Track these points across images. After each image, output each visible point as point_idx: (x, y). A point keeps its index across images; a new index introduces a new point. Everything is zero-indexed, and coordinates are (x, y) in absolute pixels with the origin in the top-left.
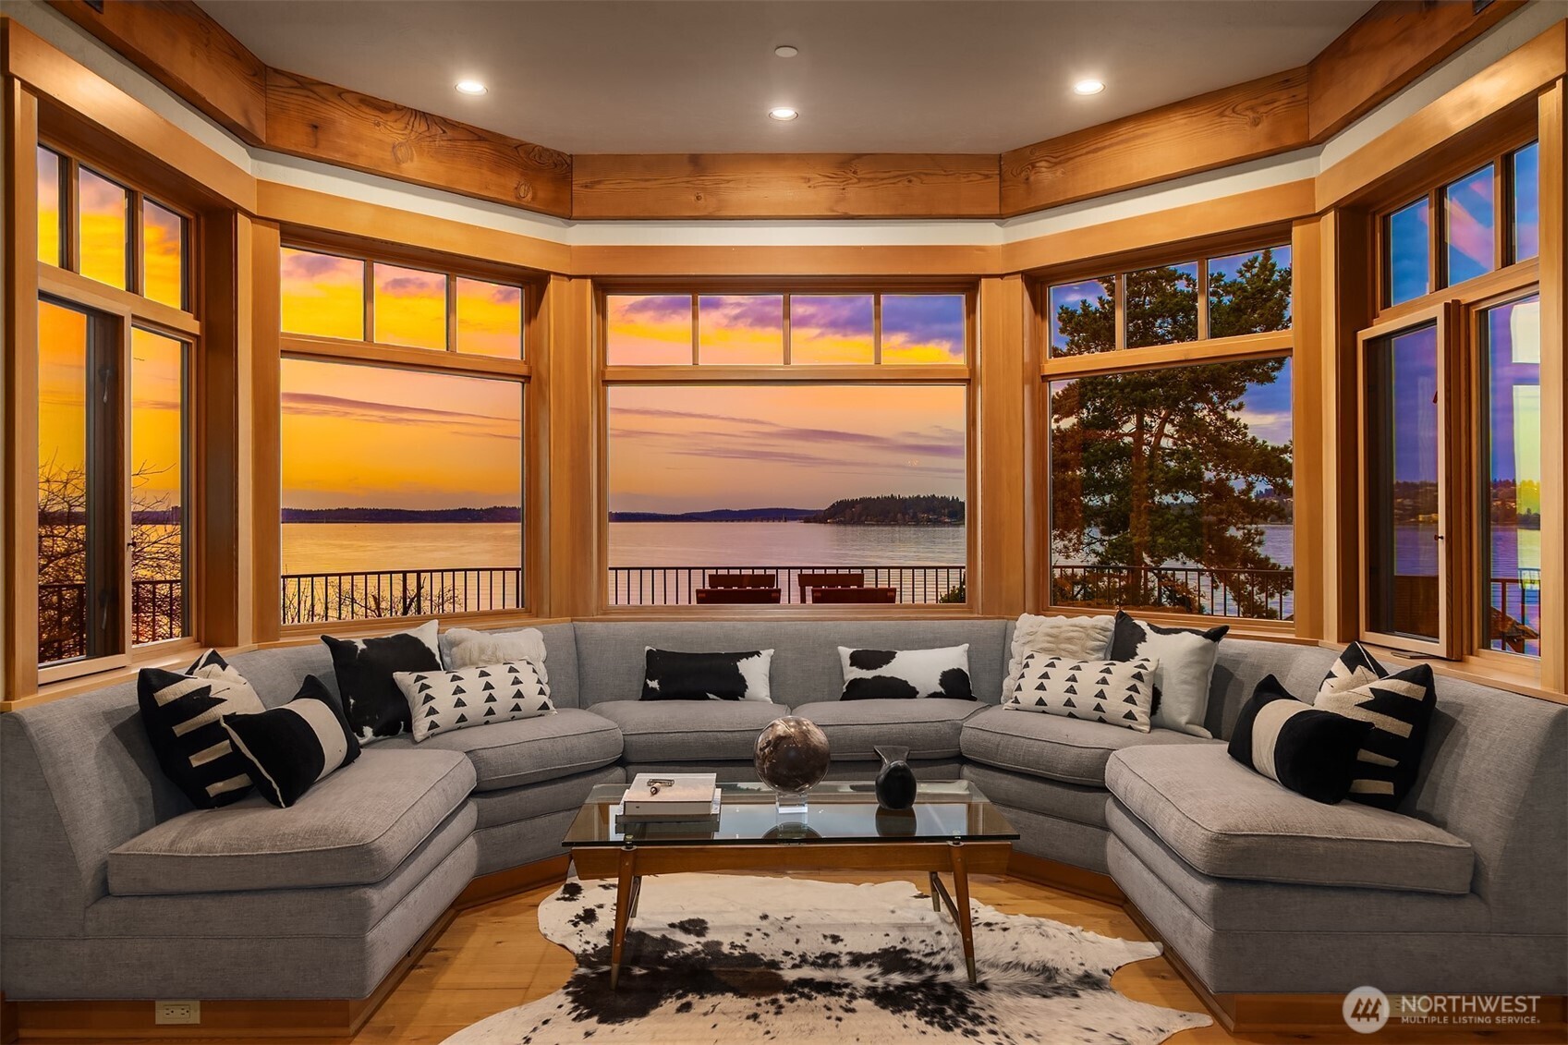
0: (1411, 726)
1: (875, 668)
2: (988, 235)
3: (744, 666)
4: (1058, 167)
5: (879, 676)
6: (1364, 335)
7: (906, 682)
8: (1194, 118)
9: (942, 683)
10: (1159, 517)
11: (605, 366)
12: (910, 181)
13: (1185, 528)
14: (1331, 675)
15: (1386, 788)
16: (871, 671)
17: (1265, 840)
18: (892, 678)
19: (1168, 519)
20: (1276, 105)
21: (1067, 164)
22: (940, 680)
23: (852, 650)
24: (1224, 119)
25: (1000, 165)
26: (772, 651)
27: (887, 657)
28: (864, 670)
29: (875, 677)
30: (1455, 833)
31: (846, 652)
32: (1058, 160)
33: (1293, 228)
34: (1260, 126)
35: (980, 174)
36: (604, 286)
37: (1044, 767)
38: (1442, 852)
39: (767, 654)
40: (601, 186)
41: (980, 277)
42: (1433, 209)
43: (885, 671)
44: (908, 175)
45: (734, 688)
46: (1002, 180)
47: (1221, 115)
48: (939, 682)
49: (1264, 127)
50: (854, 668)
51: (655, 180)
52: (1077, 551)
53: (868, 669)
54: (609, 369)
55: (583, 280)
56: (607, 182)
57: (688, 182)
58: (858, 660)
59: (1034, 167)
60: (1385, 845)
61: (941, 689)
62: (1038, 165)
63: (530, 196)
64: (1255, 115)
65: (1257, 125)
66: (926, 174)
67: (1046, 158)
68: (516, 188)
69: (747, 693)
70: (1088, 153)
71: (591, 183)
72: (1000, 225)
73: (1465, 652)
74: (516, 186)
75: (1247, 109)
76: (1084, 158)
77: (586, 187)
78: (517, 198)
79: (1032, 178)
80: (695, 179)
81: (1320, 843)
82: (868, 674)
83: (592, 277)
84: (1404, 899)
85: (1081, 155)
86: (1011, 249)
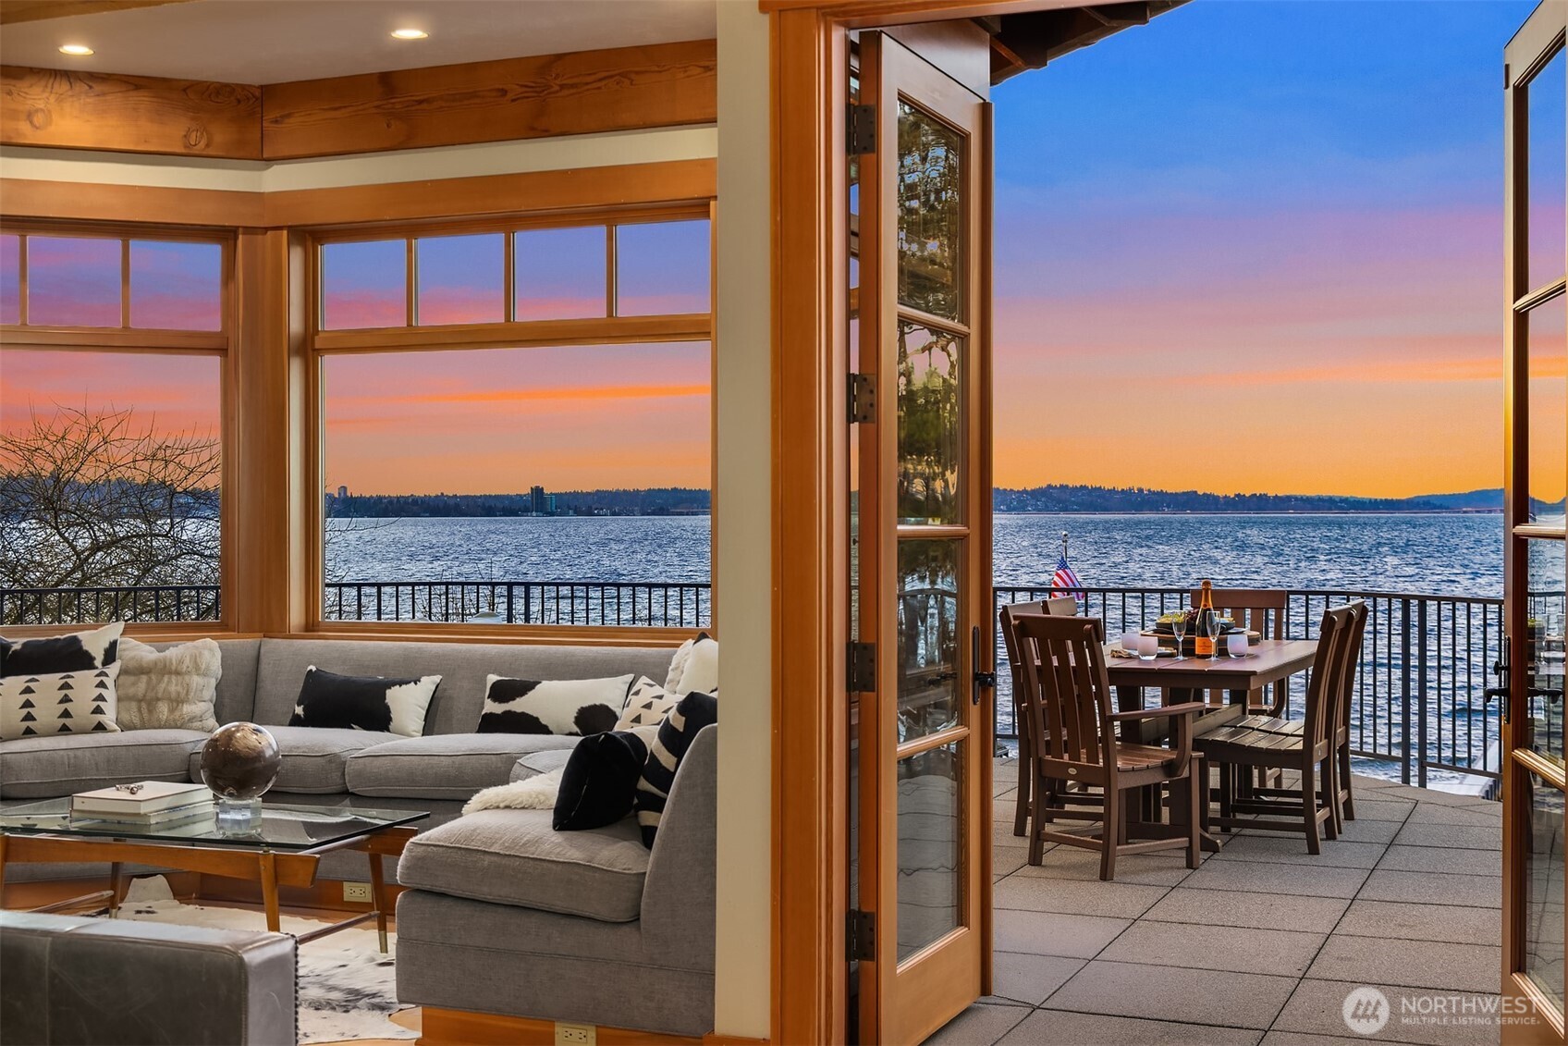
1: (507, 701)
3: (395, 697)
5: (509, 712)
7: (537, 719)
9: (578, 721)
11: (316, 331)
18: (523, 714)
22: (576, 718)
23: (494, 680)
26: (437, 678)
27: (523, 688)
28: (498, 705)
29: (505, 712)
31: (489, 682)
36: (311, 236)
39: (430, 682)
41: (708, 199)
43: (518, 705)
45: (378, 719)
48: (573, 720)
50: (491, 701)
51: (345, 107)
53: (502, 703)
54: (321, 335)
56: (296, 115)
57: (378, 107)
58: (497, 692)
61: (576, 729)
63: (202, 144)
68: (185, 136)
69: (392, 726)
74: (184, 133)
78: (186, 147)
80: (385, 102)
82: (502, 709)
83: (286, 228)
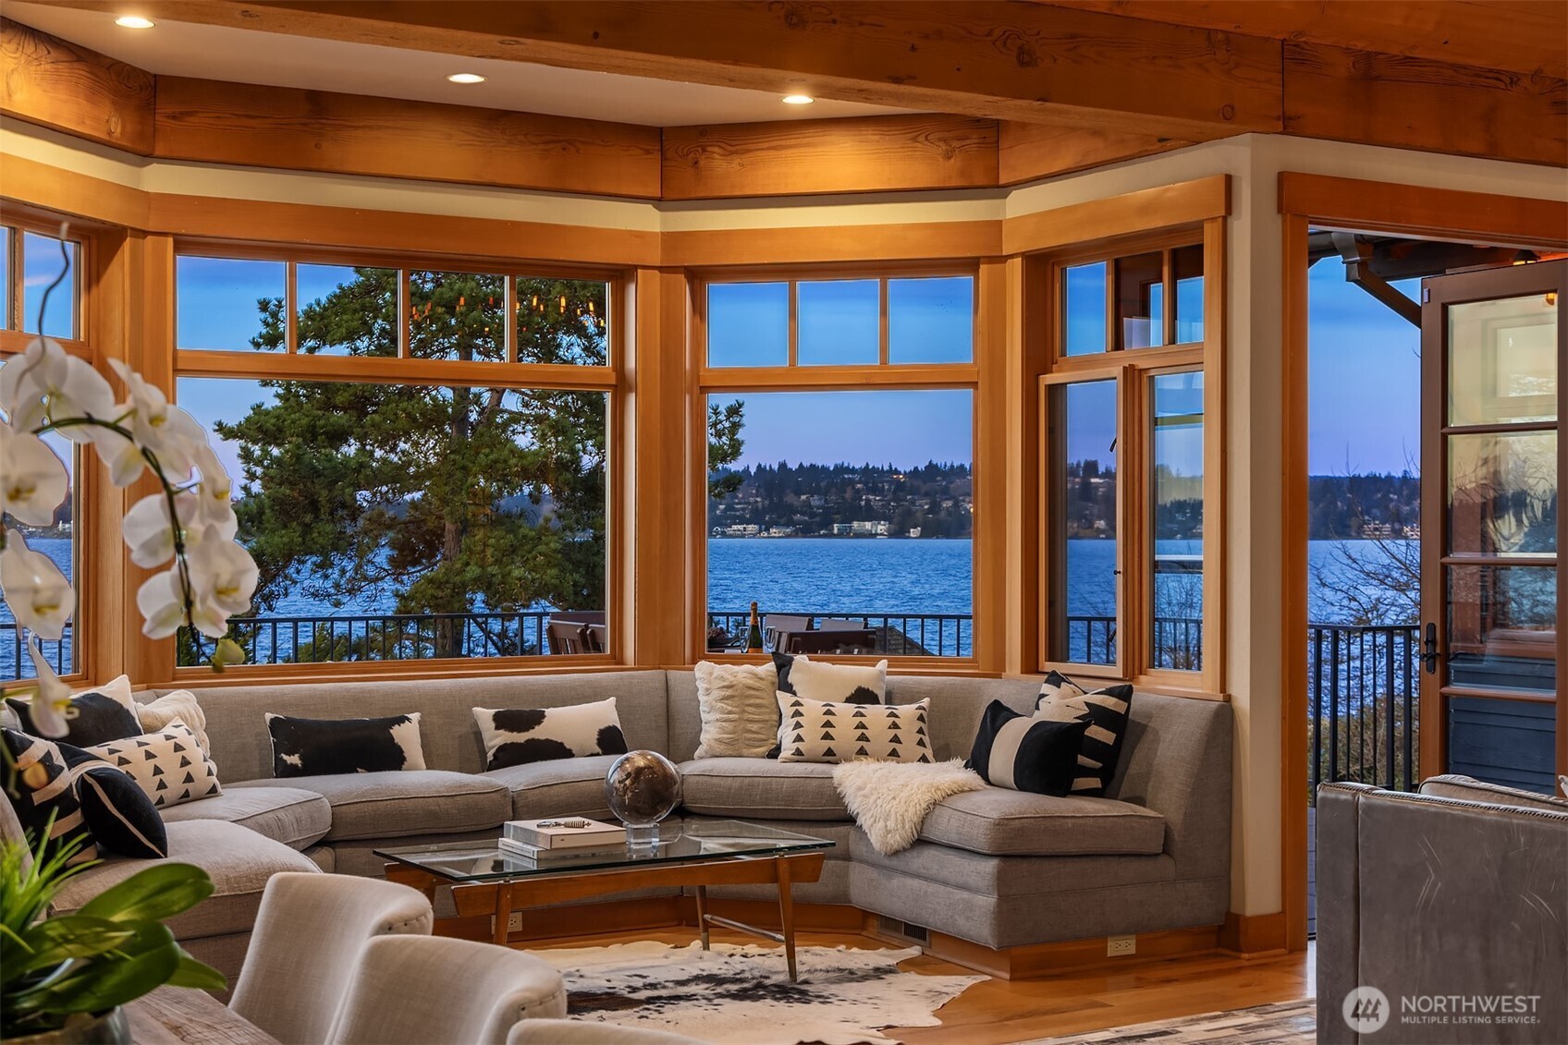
0: (1115, 735)
1: (526, 730)
2: (647, 220)
3: (398, 732)
4: (735, 157)
5: (533, 740)
6: (1048, 379)
7: (562, 744)
8: (887, 138)
9: (600, 743)
10: (508, 532)
12: (564, 149)
13: (555, 551)
14: (1042, 696)
15: (1095, 783)
16: (522, 734)
17: (1032, 820)
18: (547, 740)
19: (525, 537)
20: (968, 142)
21: (744, 156)
22: (598, 739)
23: (493, 711)
24: (917, 144)
25: (662, 140)
26: (419, 716)
27: (537, 718)
28: (515, 733)
29: (528, 741)
30: (1152, 808)
31: (484, 715)
32: (732, 149)
33: (981, 266)
34: (952, 160)
35: (641, 149)
37: (783, 803)
38: (1148, 821)
39: (415, 717)
40: (191, 119)
41: (636, 267)
42: (1110, 277)
43: (538, 733)
44: (562, 141)
45: (392, 758)
46: (663, 158)
47: (914, 139)
48: (596, 741)
49: (955, 163)
50: (501, 731)
52: (352, 592)
53: (519, 731)
55: (162, 238)
56: (200, 115)
57: (304, 124)
58: (502, 721)
59: (704, 151)
60: (1111, 819)
61: (598, 750)
62: (709, 149)
63: (119, 130)
64: (948, 148)
65: (950, 158)
66: (582, 142)
67: (720, 144)
68: (107, 121)
69: (407, 762)
70: (769, 148)
71: (181, 113)
72: (660, 209)
73: (1136, 672)
74: (107, 118)
75: (940, 140)
76: (765, 153)
77: (174, 118)
78: (108, 133)
79: (702, 163)
80: (313, 121)
81: (1069, 820)
82: (520, 737)
83: (174, 235)
84: (1122, 860)
85: (762, 149)
86: (671, 240)
